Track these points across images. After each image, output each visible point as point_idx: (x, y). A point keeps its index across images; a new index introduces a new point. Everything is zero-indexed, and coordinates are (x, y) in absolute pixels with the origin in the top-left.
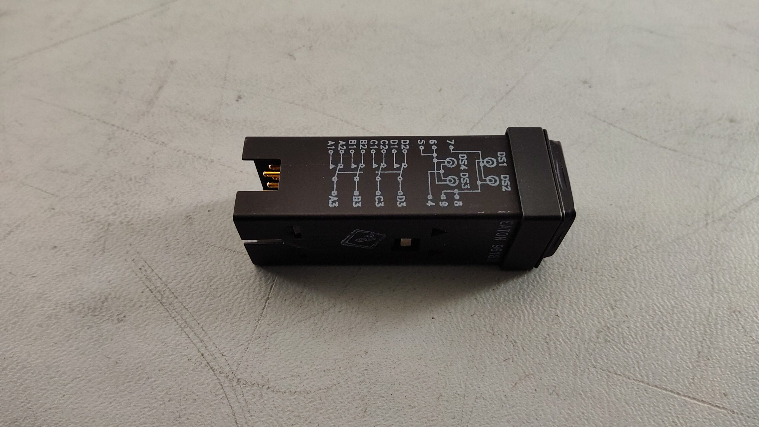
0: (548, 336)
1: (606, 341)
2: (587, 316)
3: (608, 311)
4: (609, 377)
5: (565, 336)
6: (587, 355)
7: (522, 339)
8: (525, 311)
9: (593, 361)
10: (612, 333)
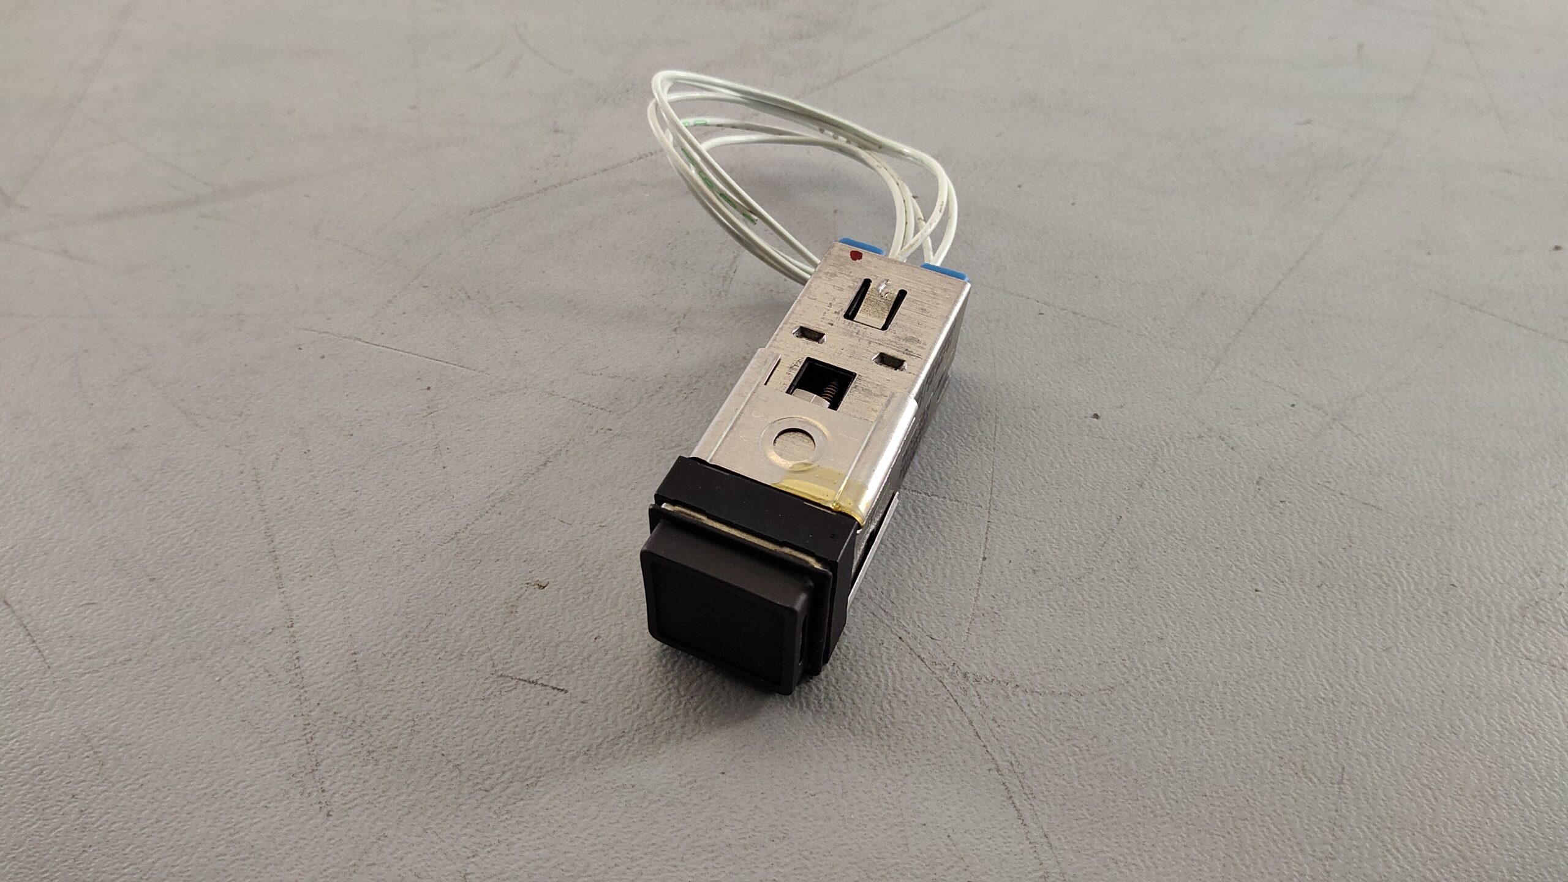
0: (1445, 615)
1: (1538, 622)
2: (1499, 585)
3: (1531, 578)
4: (1554, 673)
5: (1472, 614)
6: (1513, 642)
7: (1405, 620)
8: (1402, 580)
9: (1522, 649)
10: (1543, 608)
